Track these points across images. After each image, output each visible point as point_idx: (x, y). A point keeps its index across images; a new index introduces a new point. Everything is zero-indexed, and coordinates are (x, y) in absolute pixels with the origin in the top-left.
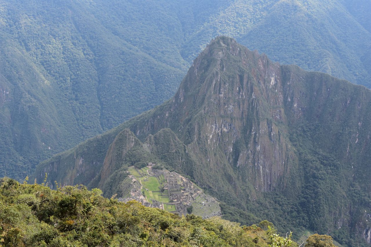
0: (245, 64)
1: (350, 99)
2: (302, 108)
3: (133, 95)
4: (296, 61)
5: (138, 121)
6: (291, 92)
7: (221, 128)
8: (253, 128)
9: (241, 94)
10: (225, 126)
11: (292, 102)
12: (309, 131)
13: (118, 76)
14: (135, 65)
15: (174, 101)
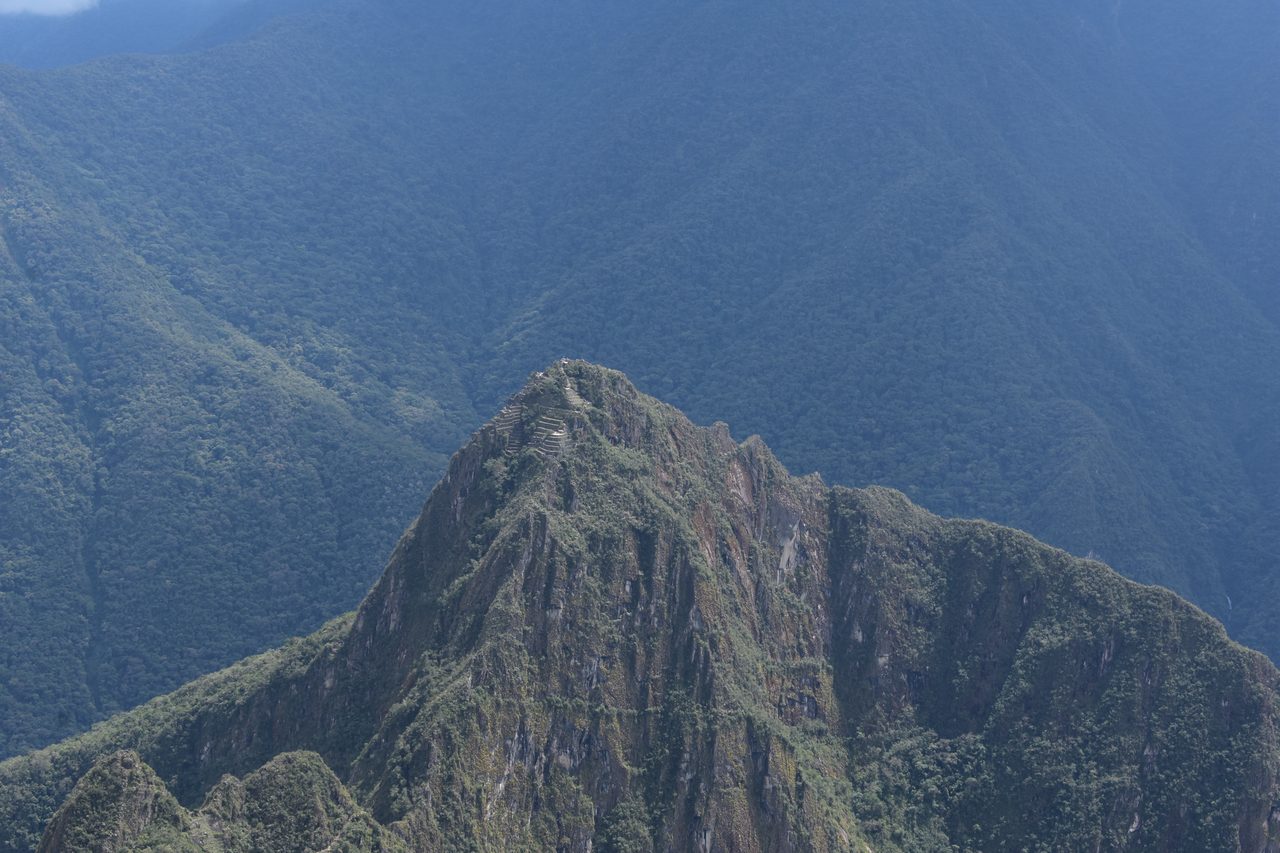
0: (668, 485)
1: (1112, 643)
2: (909, 672)
3: (239, 562)
4: (952, 445)
5: (210, 699)
6: (869, 602)
7: (547, 750)
8: (687, 756)
9: (641, 608)
10: (562, 746)
11: (870, 647)
12: (932, 774)
13: (181, 474)
14: (256, 429)
15: (360, 625)
